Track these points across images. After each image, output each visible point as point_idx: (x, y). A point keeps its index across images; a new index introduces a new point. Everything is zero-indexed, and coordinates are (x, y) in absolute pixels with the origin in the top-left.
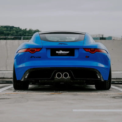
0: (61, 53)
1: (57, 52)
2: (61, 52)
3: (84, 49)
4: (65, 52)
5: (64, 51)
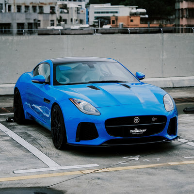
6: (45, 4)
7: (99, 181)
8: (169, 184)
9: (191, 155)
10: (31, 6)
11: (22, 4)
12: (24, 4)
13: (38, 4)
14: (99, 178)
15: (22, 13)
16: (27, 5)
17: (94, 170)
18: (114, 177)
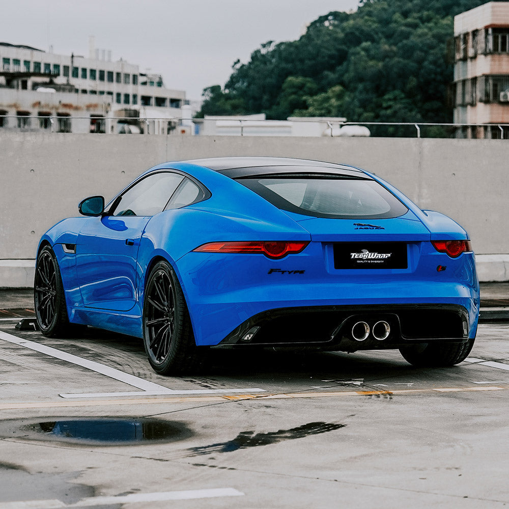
0: (368, 259)
1: (353, 254)
2: (366, 255)
3: (433, 242)
4: (379, 256)
5: (374, 252)
6: (77, 108)
7: (268, 410)
8: (438, 415)
9: (489, 380)
10: (34, 113)
11: (10, 106)
12: (15, 106)
13: (57, 108)
14: (267, 407)
15: (10, 129)
16: (22, 109)
17: (255, 396)
18: (305, 405)
